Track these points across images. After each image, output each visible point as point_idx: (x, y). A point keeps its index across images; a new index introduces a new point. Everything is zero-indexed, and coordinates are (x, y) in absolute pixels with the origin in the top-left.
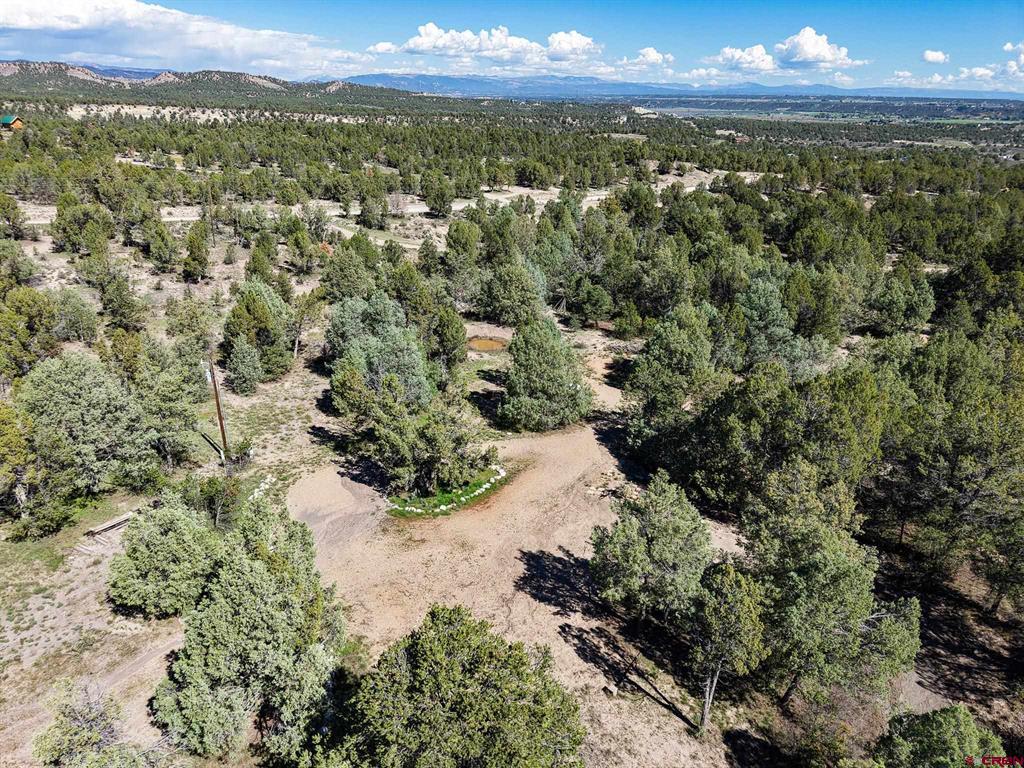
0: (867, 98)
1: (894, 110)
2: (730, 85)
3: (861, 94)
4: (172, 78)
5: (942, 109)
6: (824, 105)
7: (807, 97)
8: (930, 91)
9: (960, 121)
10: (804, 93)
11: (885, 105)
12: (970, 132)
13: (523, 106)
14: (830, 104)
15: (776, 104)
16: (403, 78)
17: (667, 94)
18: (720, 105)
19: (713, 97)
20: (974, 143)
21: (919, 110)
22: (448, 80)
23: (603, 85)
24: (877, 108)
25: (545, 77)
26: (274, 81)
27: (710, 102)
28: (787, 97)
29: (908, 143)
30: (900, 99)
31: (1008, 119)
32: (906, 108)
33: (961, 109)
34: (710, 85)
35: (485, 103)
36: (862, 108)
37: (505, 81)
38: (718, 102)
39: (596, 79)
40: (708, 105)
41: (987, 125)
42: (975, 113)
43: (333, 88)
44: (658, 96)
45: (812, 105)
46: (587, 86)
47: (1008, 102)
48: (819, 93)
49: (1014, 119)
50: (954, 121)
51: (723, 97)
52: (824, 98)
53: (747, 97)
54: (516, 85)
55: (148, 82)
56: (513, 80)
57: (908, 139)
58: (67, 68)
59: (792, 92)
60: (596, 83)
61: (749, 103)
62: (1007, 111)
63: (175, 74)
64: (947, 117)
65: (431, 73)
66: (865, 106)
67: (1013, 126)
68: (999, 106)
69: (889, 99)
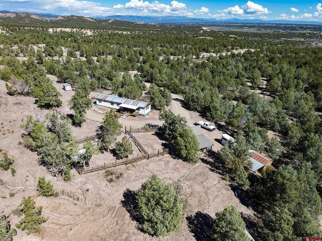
0: (272, 24)
1: (281, 28)
2: (229, 19)
3: (270, 22)
4: (61, 18)
5: (295, 28)
6: (259, 26)
7: (253, 24)
8: (292, 21)
9: (301, 32)
10: (252, 22)
11: (277, 26)
12: (303, 36)
13: (169, 27)
14: (261, 26)
15: (244, 26)
16: (125, 16)
17: (210, 22)
18: (227, 26)
19: (224, 23)
20: (305, 39)
21: (288, 28)
22: (139, 17)
23: (189, 19)
24: (275, 27)
25: (170, 16)
26: (92, 19)
27: (224, 25)
28: (247, 23)
29: (286, 39)
30: (282, 24)
31: (315, 31)
32: (284, 27)
33: (301, 28)
34: (222, 19)
35: (157, 26)
36: (271, 27)
37: (157, 18)
38: (226, 25)
39: (186, 17)
40: (222, 26)
41: (309, 33)
42: (306, 29)
43: (110, 21)
44: (207, 23)
45: (255, 26)
46: (184, 19)
47: (316, 25)
48: (257, 22)
49: (317, 31)
50: (299, 32)
51: (227, 23)
52: (259, 24)
53: (235, 23)
54: (161, 19)
55: (54, 19)
56: (160, 17)
57: (286, 38)
58: (30, 15)
59: (248, 22)
60: (186, 18)
61: (236, 25)
62: (315, 28)
63: (62, 17)
64: (297, 30)
65: (134, 15)
66: (272, 27)
67: (316, 33)
68: (313, 27)
69: (279, 24)
